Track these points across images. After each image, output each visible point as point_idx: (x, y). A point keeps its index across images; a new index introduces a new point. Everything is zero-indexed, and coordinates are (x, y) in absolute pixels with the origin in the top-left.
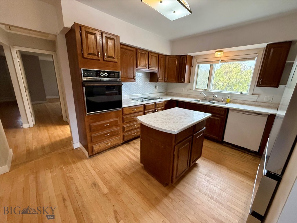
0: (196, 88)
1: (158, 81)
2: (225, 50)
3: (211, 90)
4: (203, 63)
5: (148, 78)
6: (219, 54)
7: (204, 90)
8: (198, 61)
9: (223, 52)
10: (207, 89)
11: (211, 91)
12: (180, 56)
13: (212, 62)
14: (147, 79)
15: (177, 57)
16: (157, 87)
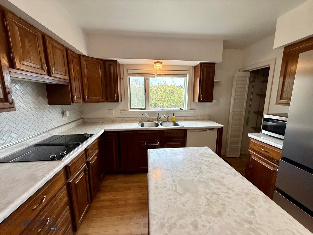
0: (131, 108)
1: (73, 102)
2: (165, 62)
3: (150, 108)
4: (136, 75)
5: (43, 96)
6: (158, 66)
7: (142, 110)
8: (130, 71)
9: (162, 63)
10: (145, 108)
11: (150, 110)
12: (105, 61)
13: (147, 75)
14: (41, 98)
15: (100, 61)
16: (68, 113)
